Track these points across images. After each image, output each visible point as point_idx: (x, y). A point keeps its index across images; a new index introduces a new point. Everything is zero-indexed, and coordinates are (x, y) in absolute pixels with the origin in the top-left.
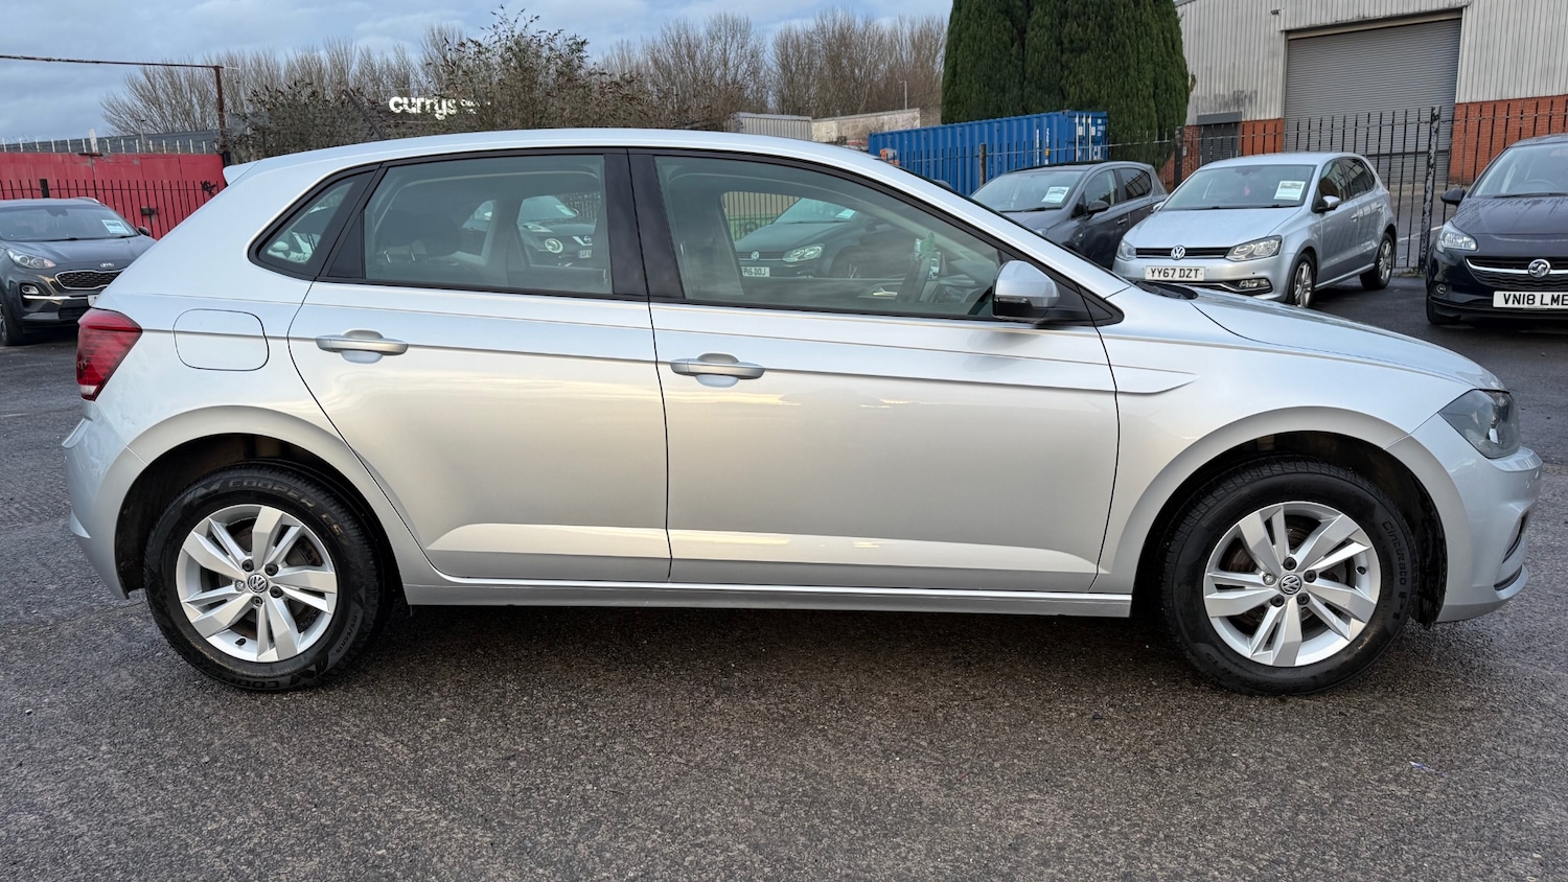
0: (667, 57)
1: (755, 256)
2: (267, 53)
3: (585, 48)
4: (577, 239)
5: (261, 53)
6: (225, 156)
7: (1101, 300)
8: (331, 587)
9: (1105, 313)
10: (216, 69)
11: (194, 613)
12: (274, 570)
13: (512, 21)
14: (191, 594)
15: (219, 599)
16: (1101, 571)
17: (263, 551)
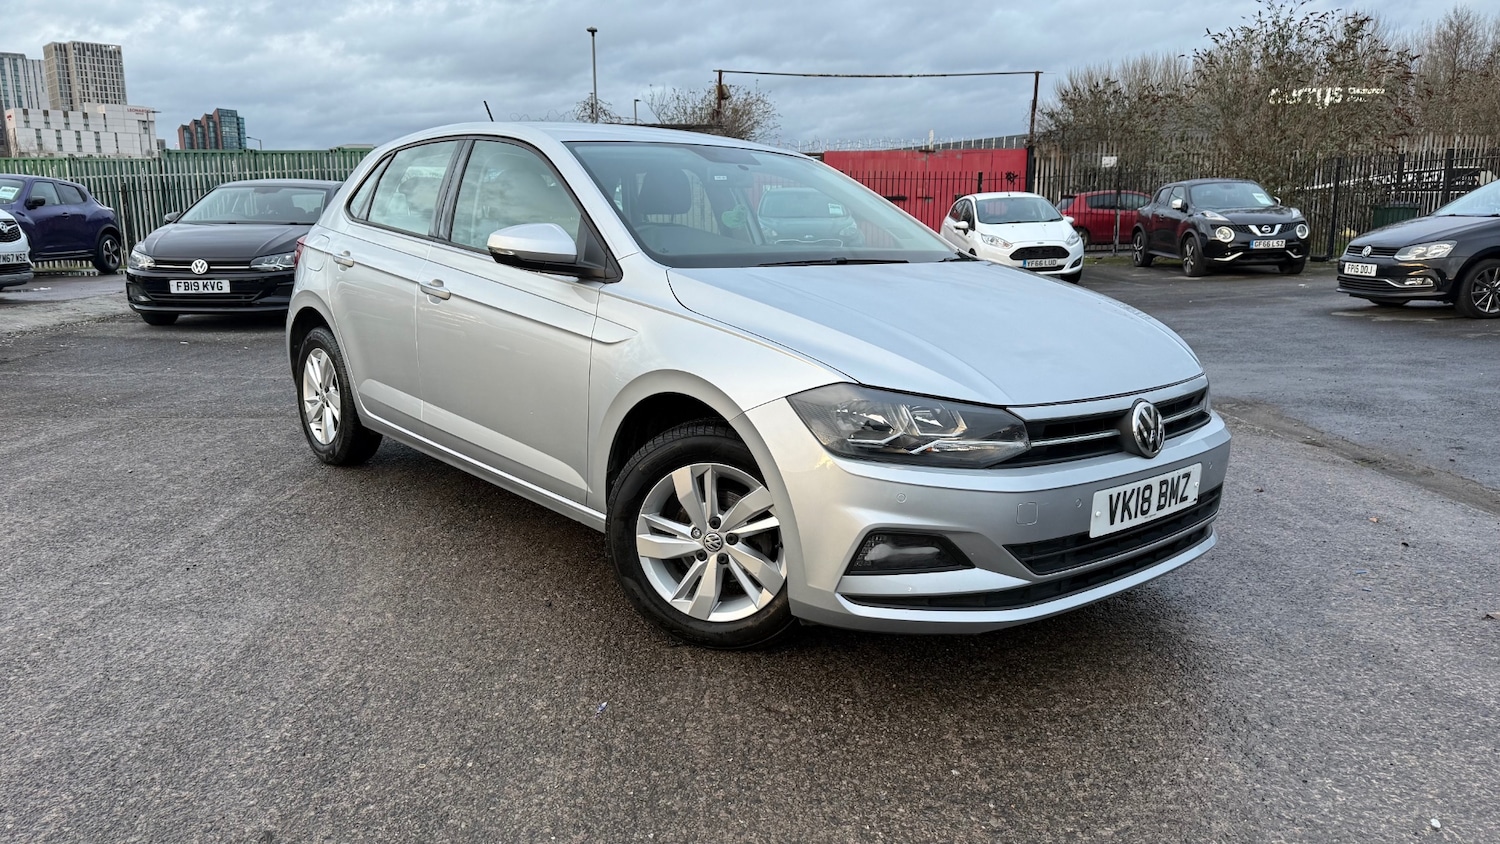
1: (1367, 250)
4: (1254, 229)
6: (1030, 150)
7: (616, 261)
8: (339, 406)
9: (613, 273)
10: (1037, 74)
11: (309, 407)
12: (327, 390)
13: (1278, 6)
14: (308, 396)
15: (315, 402)
16: (589, 490)
17: (324, 378)
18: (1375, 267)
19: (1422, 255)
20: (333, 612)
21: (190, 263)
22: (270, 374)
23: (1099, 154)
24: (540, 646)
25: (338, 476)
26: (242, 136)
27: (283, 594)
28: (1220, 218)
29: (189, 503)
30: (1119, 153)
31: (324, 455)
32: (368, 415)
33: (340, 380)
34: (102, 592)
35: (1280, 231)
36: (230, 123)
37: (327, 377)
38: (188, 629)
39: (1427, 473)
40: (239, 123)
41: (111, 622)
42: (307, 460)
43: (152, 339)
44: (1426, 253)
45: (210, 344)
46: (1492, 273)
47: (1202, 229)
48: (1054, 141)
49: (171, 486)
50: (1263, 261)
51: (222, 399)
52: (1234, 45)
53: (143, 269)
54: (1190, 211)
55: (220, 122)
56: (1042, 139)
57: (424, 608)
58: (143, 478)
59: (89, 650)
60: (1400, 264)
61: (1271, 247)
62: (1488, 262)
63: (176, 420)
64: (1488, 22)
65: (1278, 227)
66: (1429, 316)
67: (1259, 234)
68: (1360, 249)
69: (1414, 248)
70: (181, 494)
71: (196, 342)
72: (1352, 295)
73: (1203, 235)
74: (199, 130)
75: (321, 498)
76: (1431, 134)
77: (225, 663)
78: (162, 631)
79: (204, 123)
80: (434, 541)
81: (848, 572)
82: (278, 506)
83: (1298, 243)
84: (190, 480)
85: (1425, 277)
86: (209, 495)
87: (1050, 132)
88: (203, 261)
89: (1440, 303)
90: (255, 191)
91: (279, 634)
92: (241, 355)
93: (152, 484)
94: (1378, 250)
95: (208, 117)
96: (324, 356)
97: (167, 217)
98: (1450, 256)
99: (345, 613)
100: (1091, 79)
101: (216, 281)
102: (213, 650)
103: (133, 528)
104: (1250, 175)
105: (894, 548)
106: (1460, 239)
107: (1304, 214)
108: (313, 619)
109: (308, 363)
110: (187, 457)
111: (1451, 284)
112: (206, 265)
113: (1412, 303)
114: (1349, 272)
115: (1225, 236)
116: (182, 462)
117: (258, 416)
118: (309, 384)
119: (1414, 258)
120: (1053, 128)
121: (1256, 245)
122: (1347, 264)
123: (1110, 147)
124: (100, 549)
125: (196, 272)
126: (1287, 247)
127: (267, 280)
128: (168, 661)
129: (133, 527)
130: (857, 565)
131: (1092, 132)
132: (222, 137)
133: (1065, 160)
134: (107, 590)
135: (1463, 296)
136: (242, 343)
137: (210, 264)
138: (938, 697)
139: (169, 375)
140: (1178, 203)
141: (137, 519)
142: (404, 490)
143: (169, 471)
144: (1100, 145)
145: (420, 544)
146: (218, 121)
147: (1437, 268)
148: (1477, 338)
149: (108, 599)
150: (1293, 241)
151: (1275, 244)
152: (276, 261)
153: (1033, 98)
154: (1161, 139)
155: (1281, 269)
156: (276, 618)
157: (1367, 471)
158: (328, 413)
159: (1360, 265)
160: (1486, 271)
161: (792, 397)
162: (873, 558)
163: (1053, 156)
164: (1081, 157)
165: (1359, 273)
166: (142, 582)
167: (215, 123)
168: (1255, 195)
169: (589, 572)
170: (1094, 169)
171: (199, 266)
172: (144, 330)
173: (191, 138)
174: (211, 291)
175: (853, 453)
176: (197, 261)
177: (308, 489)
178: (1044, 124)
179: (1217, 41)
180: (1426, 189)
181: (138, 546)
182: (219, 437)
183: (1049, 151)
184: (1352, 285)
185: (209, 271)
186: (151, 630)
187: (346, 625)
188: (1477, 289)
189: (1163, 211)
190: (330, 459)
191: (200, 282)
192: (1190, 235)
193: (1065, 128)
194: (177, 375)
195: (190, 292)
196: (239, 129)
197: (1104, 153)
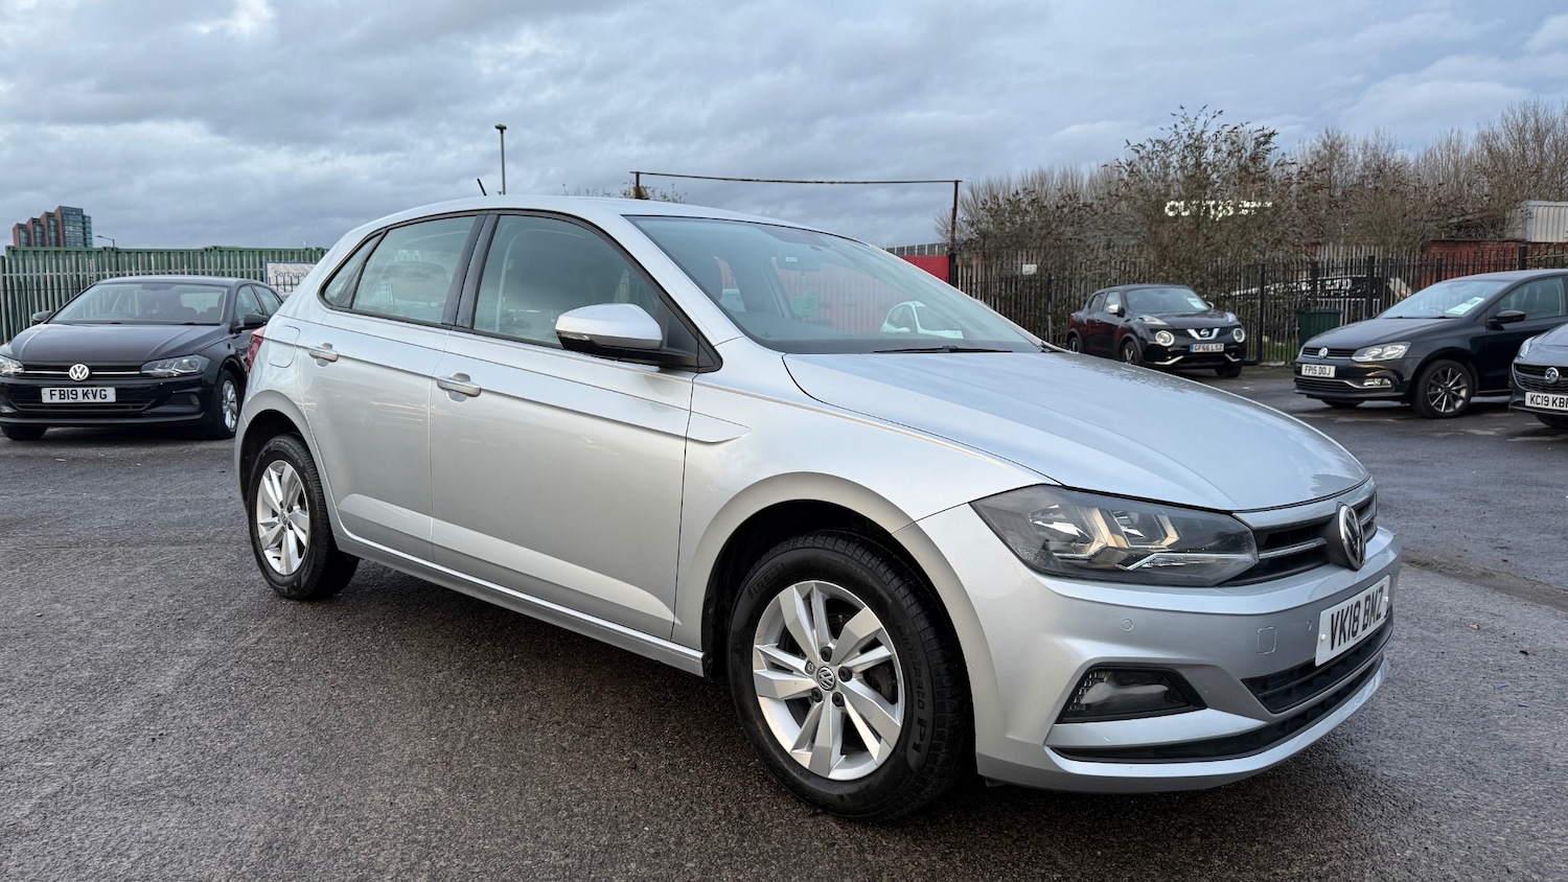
0: (1504, 142)
1: (1324, 352)
2: (1074, 167)
3: (1273, 139)
4: (1193, 333)
5: (1068, 169)
6: (952, 257)
7: (712, 347)
8: (307, 528)
9: (710, 360)
10: (956, 183)
11: (263, 532)
12: (290, 510)
13: (1192, 119)
14: (262, 517)
15: (272, 525)
16: (677, 621)
17: (286, 496)
18: (1333, 368)
19: (1378, 356)
20: (364, 791)
21: (67, 369)
22: (177, 493)
23: (1019, 262)
24: (647, 823)
25: (307, 612)
26: (88, 235)
27: (290, 767)
28: (1158, 322)
29: (129, 653)
30: (1039, 261)
31: (285, 588)
32: (348, 536)
33: (313, 499)
34: (45, 776)
35: (1218, 335)
36: (74, 222)
37: (292, 493)
38: (179, 823)
39: (1485, 574)
40: (85, 222)
41: (69, 818)
42: (262, 594)
43: (19, 457)
44: (1382, 354)
45: (90, 461)
46: (1445, 374)
47: (1140, 332)
48: (975, 249)
49: (99, 633)
50: (1204, 364)
51: (128, 525)
52: (1155, 156)
53: (7, 375)
54: (1126, 317)
55: (63, 221)
56: (963, 247)
57: (478, 778)
58: (59, 623)
59: (49, 859)
60: (1357, 365)
61: (1210, 350)
62: (1441, 362)
63: (78, 550)
64: (1357, 142)
65: (1216, 331)
66: (1388, 416)
67: (1198, 337)
68: (1315, 351)
69: (1370, 349)
70: (114, 641)
71: (75, 459)
72: (1309, 396)
73: (1142, 339)
74: (38, 229)
75: (296, 641)
76: (1331, 244)
77: (244, 868)
78: (144, 827)
79: (44, 222)
80: (458, 691)
81: (1059, 720)
82: (245, 652)
83: (1235, 347)
84: (121, 623)
85: (1383, 377)
86: (150, 642)
87: (971, 240)
88: (82, 366)
89: (1397, 404)
90: (143, 288)
91: (302, 823)
92: (135, 472)
93: (72, 629)
94: (1333, 352)
95: (49, 215)
96: (289, 469)
97: (35, 317)
98: (1405, 357)
99: (381, 790)
100: (991, 191)
101: (99, 389)
102: (223, 851)
103: (64, 688)
104: (1179, 281)
105: (1115, 687)
106: (1413, 340)
107: (1239, 319)
108: (343, 800)
109: (265, 479)
110: (107, 595)
111: (1408, 385)
112: (87, 370)
113: (1366, 404)
114: (1307, 374)
115: (1165, 339)
116: (103, 601)
117: (180, 544)
118: (264, 502)
119: (1370, 359)
120: (975, 236)
121: (1196, 349)
122: (1304, 366)
123: (1030, 255)
124: (27, 718)
125: (75, 378)
126: (1227, 351)
127: (159, 387)
128: (166, 870)
129: (64, 685)
130: (1072, 711)
131: (1011, 241)
132: (64, 237)
133: (987, 267)
134: (52, 773)
135: (1420, 396)
136: (132, 460)
137: (91, 369)
138: (1156, 864)
139: (52, 497)
140: (1115, 308)
141: (66, 676)
142: (394, 628)
143: (89, 613)
144: (1020, 253)
145: (442, 695)
146: (60, 219)
147: (1392, 368)
148: (1446, 437)
149: (56, 786)
150: (1230, 345)
151: (1214, 347)
152: (171, 365)
153: (953, 206)
154: (1088, 246)
155: (1218, 372)
156: (293, 801)
157: (1428, 574)
158: (290, 537)
159: (1318, 366)
160: (1439, 372)
161: (978, 503)
162: (1089, 702)
163: (974, 263)
164: (1002, 265)
165: (1317, 375)
166: (96, 762)
167: (56, 221)
168: (1189, 299)
169: (663, 722)
170: (1016, 277)
171: (79, 372)
172: (6, 446)
173: (28, 238)
174: (92, 400)
175: (1062, 570)
176: (76, 366)
177: (275, 629)
178: (965, 233)
179: (1138, 152)
180: (1329, 297)
181: (76, 711)
182: (141, 569)
183: (970, 259)
184: (1310, 386)
185: (91, 377)
186: (129, 827)
187: (388, 806)
188: (1433, 388)
189: (1097, 316)
190: (293, 593)
191: (80, 390)
192: (1129, 339)
193: (984, 235)
194: (62, 497)
195: (66, 401)
196: (84, 229)
197: (1024, 261)
